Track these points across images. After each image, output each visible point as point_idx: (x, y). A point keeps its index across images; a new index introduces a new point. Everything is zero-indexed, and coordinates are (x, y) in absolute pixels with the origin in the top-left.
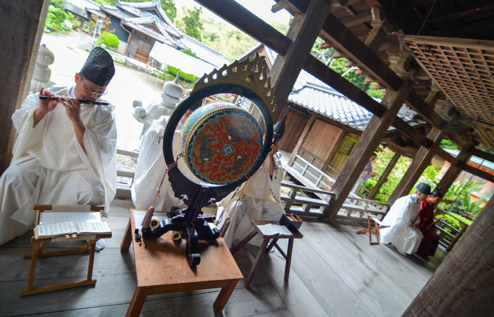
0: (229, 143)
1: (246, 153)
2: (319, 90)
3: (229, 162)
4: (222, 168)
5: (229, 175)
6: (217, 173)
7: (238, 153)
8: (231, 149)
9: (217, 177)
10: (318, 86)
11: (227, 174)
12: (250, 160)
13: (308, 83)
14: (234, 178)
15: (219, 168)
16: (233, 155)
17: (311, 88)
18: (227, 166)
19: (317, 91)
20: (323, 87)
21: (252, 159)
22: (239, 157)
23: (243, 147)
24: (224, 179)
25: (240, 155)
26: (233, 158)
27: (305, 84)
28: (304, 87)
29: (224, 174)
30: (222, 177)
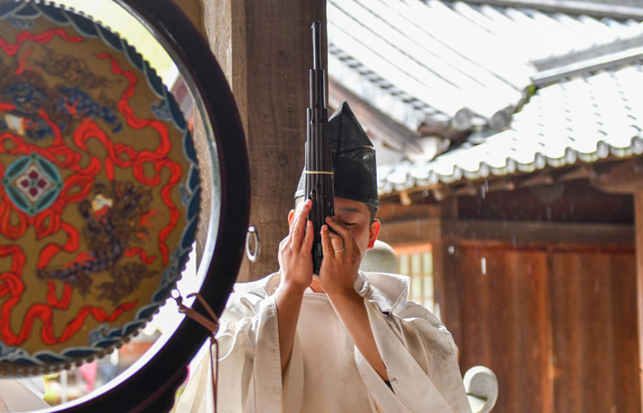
0: (22, 146)
1: (124, 175)
2: (612, 67)
3: (60, 238)
4: (41, 273)
5: (91, 300)
6: (26, 303)
7: (85, 183)
8: (43, 175)
9: (38, 325)
10: (597, 51)
11: (77, 301)
12: (157, 204)
13: (540, 66)
14: (121, 309)
15: (28, 274)
16: (64, 200)
17: (567, 77)
18: (62, 260)
19: (603, 76)
20: (625, 44)
21: (166, 193)
22: (100, 203)
23: (96, 147)
24: (72, 327)
25: (100, 189)
26: (72, 215)
27: (526, 77)
28: (533, 89)
29: (63, 304)
30: (61, 320)
